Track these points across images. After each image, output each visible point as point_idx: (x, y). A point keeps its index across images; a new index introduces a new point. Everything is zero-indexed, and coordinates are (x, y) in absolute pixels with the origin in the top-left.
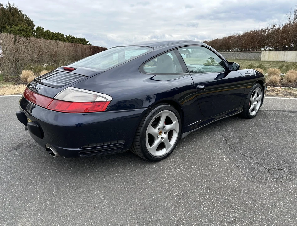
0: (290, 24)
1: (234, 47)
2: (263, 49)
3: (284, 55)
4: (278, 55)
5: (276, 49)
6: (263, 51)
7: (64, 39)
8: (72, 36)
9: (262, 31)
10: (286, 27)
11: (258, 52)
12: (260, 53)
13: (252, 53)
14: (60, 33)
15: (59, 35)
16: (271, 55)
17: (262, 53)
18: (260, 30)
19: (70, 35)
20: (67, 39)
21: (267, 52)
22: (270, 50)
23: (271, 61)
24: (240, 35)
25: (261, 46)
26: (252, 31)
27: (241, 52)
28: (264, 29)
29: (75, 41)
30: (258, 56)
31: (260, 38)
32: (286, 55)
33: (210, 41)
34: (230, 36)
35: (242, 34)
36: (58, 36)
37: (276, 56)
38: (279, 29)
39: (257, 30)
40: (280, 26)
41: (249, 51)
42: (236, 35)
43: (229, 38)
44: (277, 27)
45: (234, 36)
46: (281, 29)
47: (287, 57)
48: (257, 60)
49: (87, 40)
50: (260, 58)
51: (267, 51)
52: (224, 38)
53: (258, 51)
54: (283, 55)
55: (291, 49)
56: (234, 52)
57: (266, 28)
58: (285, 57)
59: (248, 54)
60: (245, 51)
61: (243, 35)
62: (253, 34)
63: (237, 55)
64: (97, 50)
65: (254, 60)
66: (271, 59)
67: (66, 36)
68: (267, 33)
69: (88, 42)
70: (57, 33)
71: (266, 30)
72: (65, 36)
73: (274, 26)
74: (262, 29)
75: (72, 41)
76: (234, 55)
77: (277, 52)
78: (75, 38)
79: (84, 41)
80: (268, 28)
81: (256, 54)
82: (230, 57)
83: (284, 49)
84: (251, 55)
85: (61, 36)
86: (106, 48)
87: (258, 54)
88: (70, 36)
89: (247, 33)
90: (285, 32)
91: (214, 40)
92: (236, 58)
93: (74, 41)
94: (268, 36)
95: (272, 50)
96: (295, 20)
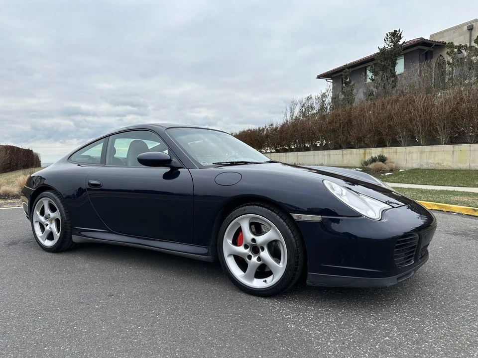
0: (287, 123)
5: (278, 151)
9: (260, 130)
10: (283, 126)
18: (257, 129)
22: (271, 152)
28: (261, 128)
31: (258, 137)
32: (287, 157)
35: (238, 133)
38: (276, 128)
39: (254, 129)
40: (277, 125)
44: (274, 127)
46: (279, 128)
47: (289, 159)
51: (269, 153)
54: (285, 157)
55: (291, 150)
57: (264, 127)
58: (287, 159)
62: (251, 133)
64: (17, 153)
68: (265, 132)
71: (263, 129)
73: (272, 125)
74: (259, 128)
83: (285, 151)
89: (244, 132)
90: (283, 131)
94: (267, 136)
95: (274, 152)
96: (292, 119)
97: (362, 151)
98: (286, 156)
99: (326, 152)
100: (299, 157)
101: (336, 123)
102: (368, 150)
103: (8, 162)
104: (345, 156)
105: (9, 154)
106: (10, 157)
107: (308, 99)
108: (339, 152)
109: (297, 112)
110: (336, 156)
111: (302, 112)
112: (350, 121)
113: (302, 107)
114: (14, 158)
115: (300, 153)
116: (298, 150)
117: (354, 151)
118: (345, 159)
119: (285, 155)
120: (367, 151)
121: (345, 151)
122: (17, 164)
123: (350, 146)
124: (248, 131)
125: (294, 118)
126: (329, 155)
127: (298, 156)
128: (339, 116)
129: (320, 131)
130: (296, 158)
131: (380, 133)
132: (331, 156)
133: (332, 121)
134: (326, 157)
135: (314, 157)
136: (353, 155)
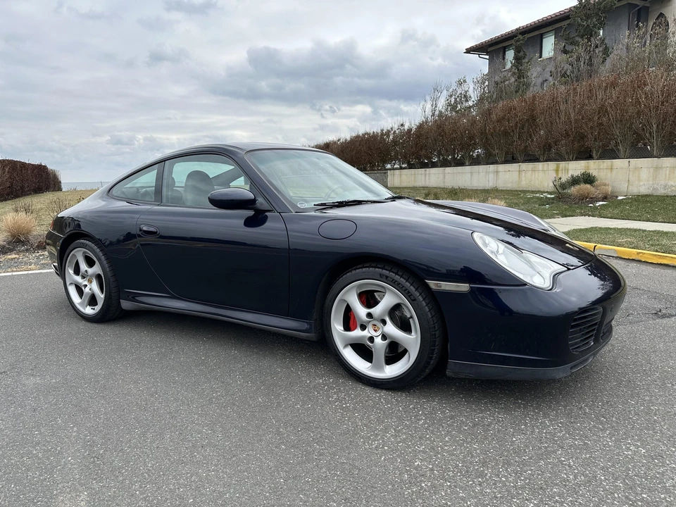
0: (426, 122)
2: (389, 166)
3: (425, 177)
4: (415, 177)
5: (411, 166)
6: (390, 169)
9: (382, 133)
10: (421, 127)
11: (382, 171)
12: (385, 173)
13: (372, 174)
16: (404, 177)
17: (389, 174)
18: (379, 131)
21: (397, 172)
22: (401, 168)
23: (405, 188)
24: (346, 140)
25: (385, 162)
26: (365, 134)
28: (385, 130)
30: (383, 180)
31: (381, 145)
32: (427, 175)
34: (328, 141)
35: (349, 139)
37: (413, 178)
38: (410, 130)
39: (374, 132)
40: (411, 124)
41: (365, 169)
42: (339, 140)
43: (327, 145)
44: (406, 127)
45: (334, 143)
46: (414, 130)
47: (429, 179)
50: (387, 181)
51: (396, 169)
53: (380, 170)
54: (423, 176)
55: (434, 165)
57: (389, 128)
58: (427, 180)
61: (351, 140)
62: (368, 139)
64: (21, 171)
66: (405, 184)
68: (391, 137)
71: (389, 131)
73: (402, 125)
74: (382, 130)
77: (413, 171)
80: (392, 128)
81: (378, 175)
83: (424, 166)
86: (43, 164)
87: (382, 174)
89: (358, 137)
90: (421, 135)
94: (395, 142)
95: (405, 168)
96: (433, 115)
97: (552, 165)
98: (425, 174)
99: (492, 167)
100: (447, 176)
101: (509, 120)
102: (562, 164)
103: (8, 185)
104: (523, 173)
105: (8, 172)
106: (10, 177)
107: (460, 83)
108: (515, 166)
109: (442, 104)
110: (508, 173)
111: (449, 104)
112: (533, 118)
113: (451, 96)
114: (17, 179)
115: (448, 170)
116: (445, 164)
117: (540, 165)
118: (523, 179)
119: (423, 173)
120: (561, 166)
121: (524, 166)
122: (22, 188)
123: (532, 158)
124: (364, 135)
125: (437, 113)
126: (497, 172)
127: (444, 175)
128: (515, 109)
129: (482, 134)
130: (441, 176)
131: (583, 137)
132: (500, 174)
133: (503, 118)
134: (491, 176)
135: (471, 175)
136: (537, 172)
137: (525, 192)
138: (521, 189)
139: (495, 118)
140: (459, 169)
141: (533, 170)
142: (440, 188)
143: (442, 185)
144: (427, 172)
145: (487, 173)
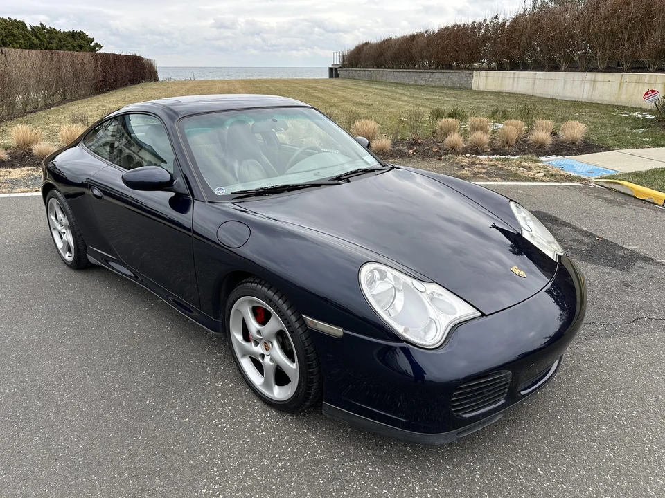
0: (524, 15)
1: (422, 59)
2: (476, 65)
3: (514, 81)
4: (502, 81)
5: (500, 67)
6: (477, 69)
7: (26, 35)
8: (48, 27)
9: (474, 27)
10: (516, 20)
11: (467, 71)
12: (470, 73)
13: (457, 74)
14: (13, 19)
15: (12, 24)
16: (490, 79)
17: (474, 74)
18: (470, 23)
19: (42, 24)
20: (36, 36)
21: (483, 73)
22: (490, 69)
24: (433, 33)
25: (473, 59)
27: (435, 71)
28: (477, 23)
29: (57, 39)
30: (468, 81)
31: (470, 40)
32: (516, 79)
33: (375, 42)
34: (414, 33)
35: (436, 31)
36: (10, 27)
37: (500, 82)
38: (504, 24)
39: (464, 24)
40: (505, 17)
41: (450, 67)
42: (426, 32)
43: (413, 38)
44: (500, 21)
45: (421, 35)
46: (508, 23)
47: (518, 84)
48: (466, 89)
49: (90, 36)
50: (471, 83)
51: (484, 69)
52: (402, 37)
53: (467, 69)
54: (511, 80)
55: (525, 68)
56: (423, 69)
57: (481, 21)
58: (515, 85)
59: (449, 75)
60: (443, 68)
61: (440, 32)
62: (457, 32)
63: (427, 76)
64: (115, 63)
65: (460, 88)
66: (490, 88)
67: (31, 26)
68: (483, 31)
69: (92, 40)
70: (5, 20)
71: (481, 24)
72: (29, 28)
73: (496, 17)
74: (473, 23)
75: (50, 39)
76: (422, 76)
77: (501, 72)
78: (56, 33)
79: (82, 38)
80: (484, 20)
81: (463, 75)
82: (416, 80)
83: (514, 67)
84: (455, 77)
85: (18, 28)
86: (138, 55)
87: (468, 75)
88: (43, 27)
89: (447, 29)
90: (515, 30)
91: (384, 42)
92: (427, 83)
93: (54, 39)
94: (485, 39)
95: (493, 69)
96: (534, 6)
97: (661, 78)
98: (514, 78)
99: (590, 75)
100: (537, 82)
101: (619, 18)
104: (625, 85)
106: (103, 71)
108: (615, 76)
110: (607, 84)
114: (110, 72)
115: (540, 74)
116: (538, 67)
117: (646, 77)
118: (624, 91)
119: (512, 76)
121: (627, 75)
123: (638, 66)
124: (454, 27)
125: (539, 4)
126: (595, 81)
127: (535, 79)
129: (584, 33)
130: (531, 81)
132: (598, 84)
133: (613, 15)
134: (587, 86)
135: (565, 83)
136: (641, 84)
137: (622, 108)
138: (619, 104)
139: (603, 14)
140: (553, 74)
141: (638, 82)
142: (528, 95)
143: (530, 92)
144: (516, 76)
145: (583, 81)
